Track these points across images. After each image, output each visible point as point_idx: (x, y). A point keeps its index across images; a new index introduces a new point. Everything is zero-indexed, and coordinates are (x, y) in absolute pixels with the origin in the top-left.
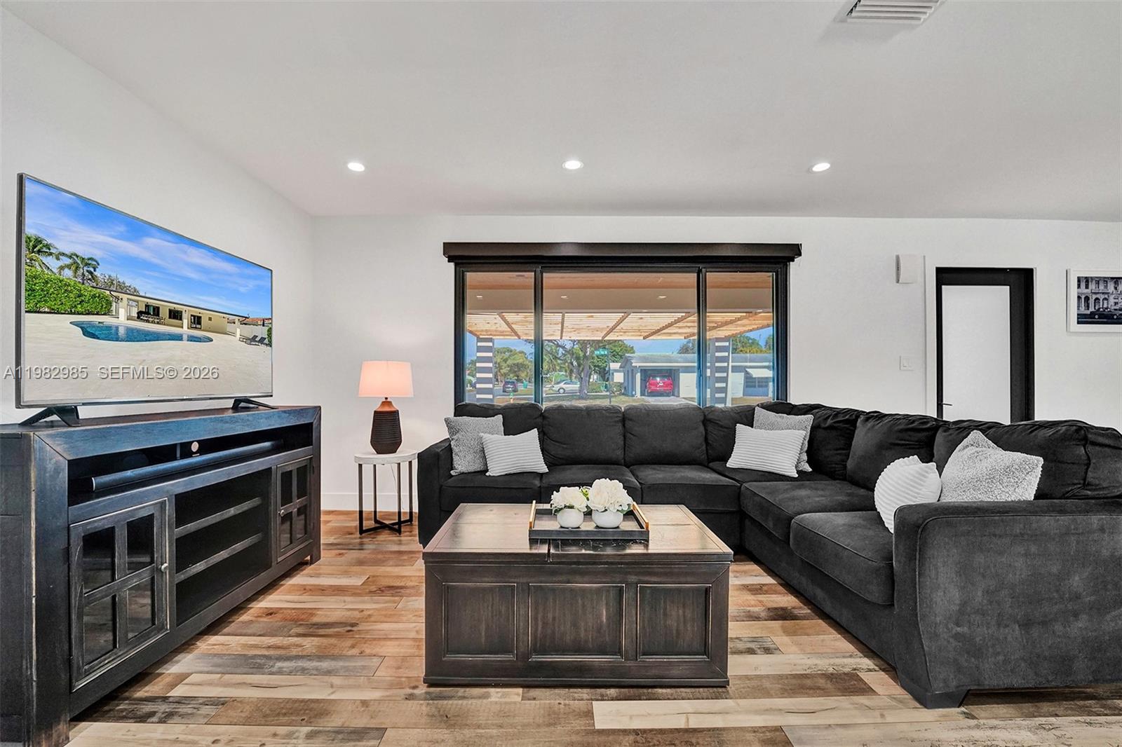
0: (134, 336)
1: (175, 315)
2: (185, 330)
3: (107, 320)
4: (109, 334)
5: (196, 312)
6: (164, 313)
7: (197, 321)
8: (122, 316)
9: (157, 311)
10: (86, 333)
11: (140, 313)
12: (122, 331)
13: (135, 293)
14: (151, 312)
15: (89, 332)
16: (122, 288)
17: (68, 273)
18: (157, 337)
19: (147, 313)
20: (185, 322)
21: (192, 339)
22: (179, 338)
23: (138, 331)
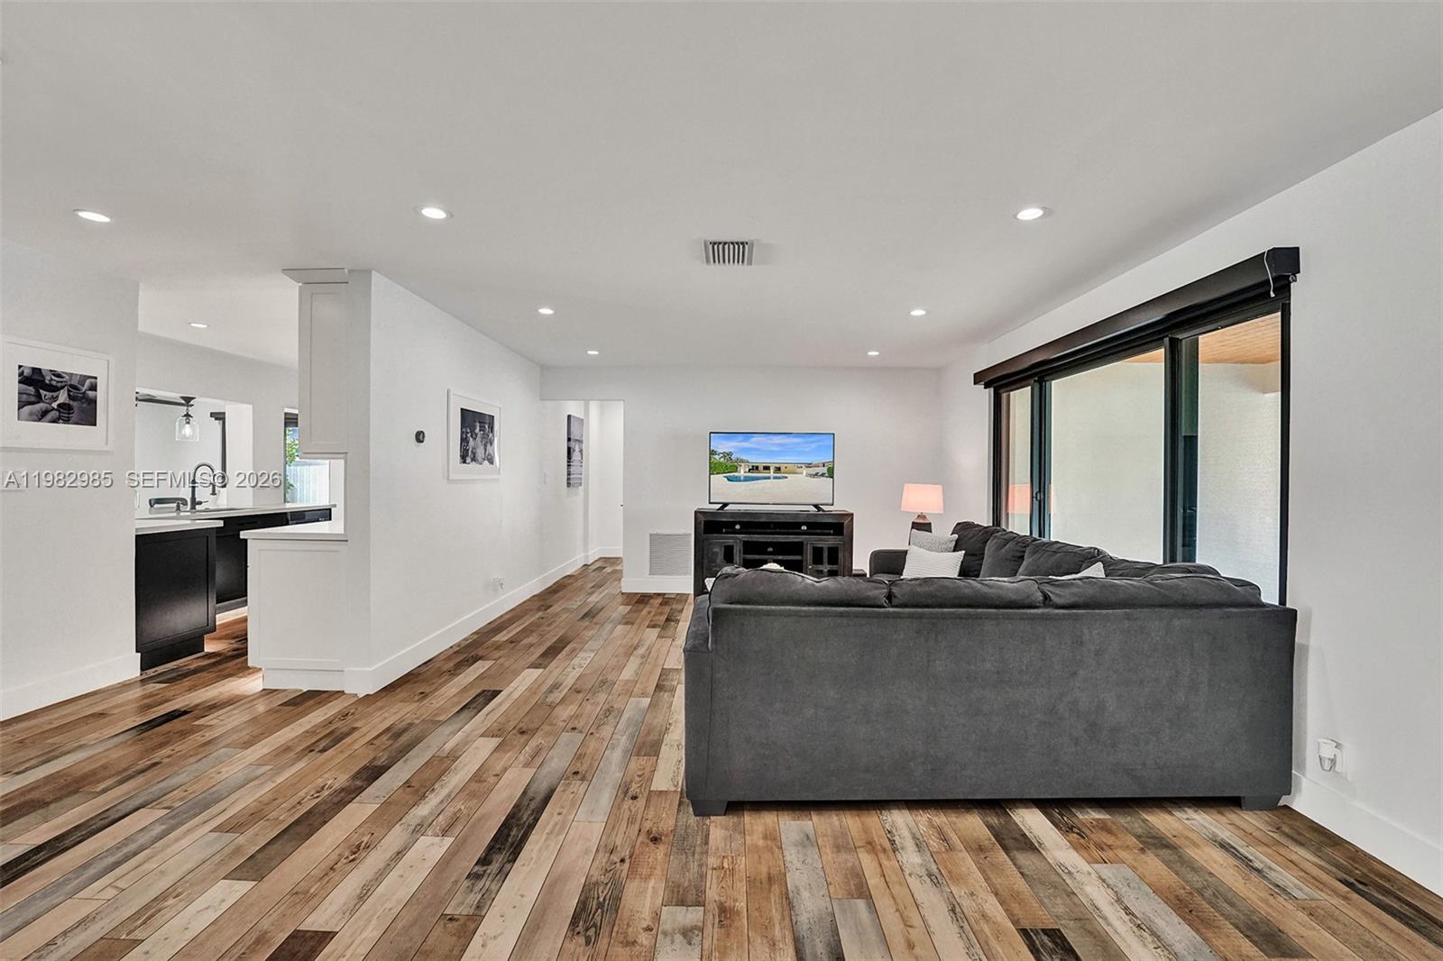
0: (747, 479)
1: (767, 468)
2: (772, 474)
3: (736, 474)
4: (737, 479)
5: (777, 466)
6: (761, 468)
7: (778, 469)
8: (742, 472)
9: (757, 468)
10: (728, 480)
11: (749, 470)
12: (742, 478)
13: (748, 462)
14: (755, 468)
15: (729, 479)
16: (742, 461)
17: (722, 459)
18: (758, 479)
19: (753, 469)
20: (772, 471)
21: (775, 478)
22: (769, 478)
23: (749, 477)
